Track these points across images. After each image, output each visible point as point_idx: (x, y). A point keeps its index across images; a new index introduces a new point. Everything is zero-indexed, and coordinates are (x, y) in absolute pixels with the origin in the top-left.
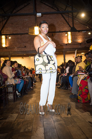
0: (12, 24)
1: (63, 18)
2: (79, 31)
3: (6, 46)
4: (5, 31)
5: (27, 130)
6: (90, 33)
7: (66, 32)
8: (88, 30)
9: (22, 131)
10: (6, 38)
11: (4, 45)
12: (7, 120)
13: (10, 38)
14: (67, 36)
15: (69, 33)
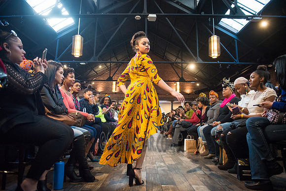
1: (172, 69)
2: (186, 82)
3: (116, 92)
4: (114, 78)
6: (198, 85)
7: (175, 81)
8: (196, 82)
11: (114, 91)
14: (176, 85)
15: (178, 83)
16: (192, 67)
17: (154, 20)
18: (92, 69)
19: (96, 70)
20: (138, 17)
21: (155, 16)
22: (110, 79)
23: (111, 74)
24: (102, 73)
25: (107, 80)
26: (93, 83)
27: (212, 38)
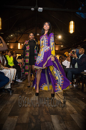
0: (24, 38)
2: (57, 44)
4: (20, 41)
5: (29, 93)
6: (62, 46)
8: (61, 45)
9: (27, 94)
10: (21, 44)
11: (19, 48)
12: (19, 87)
13: (22, 45)
16: (60, 37)
17: (41, 11)
18: (7, 36)
19: (9, 37)
20: (33, 9)
21: (42, 9)
22: (17, 42)
23: (18, 39)
24: (12, 39)
25: (15, 43)
26: (8, 44)
27: (71, 22)
